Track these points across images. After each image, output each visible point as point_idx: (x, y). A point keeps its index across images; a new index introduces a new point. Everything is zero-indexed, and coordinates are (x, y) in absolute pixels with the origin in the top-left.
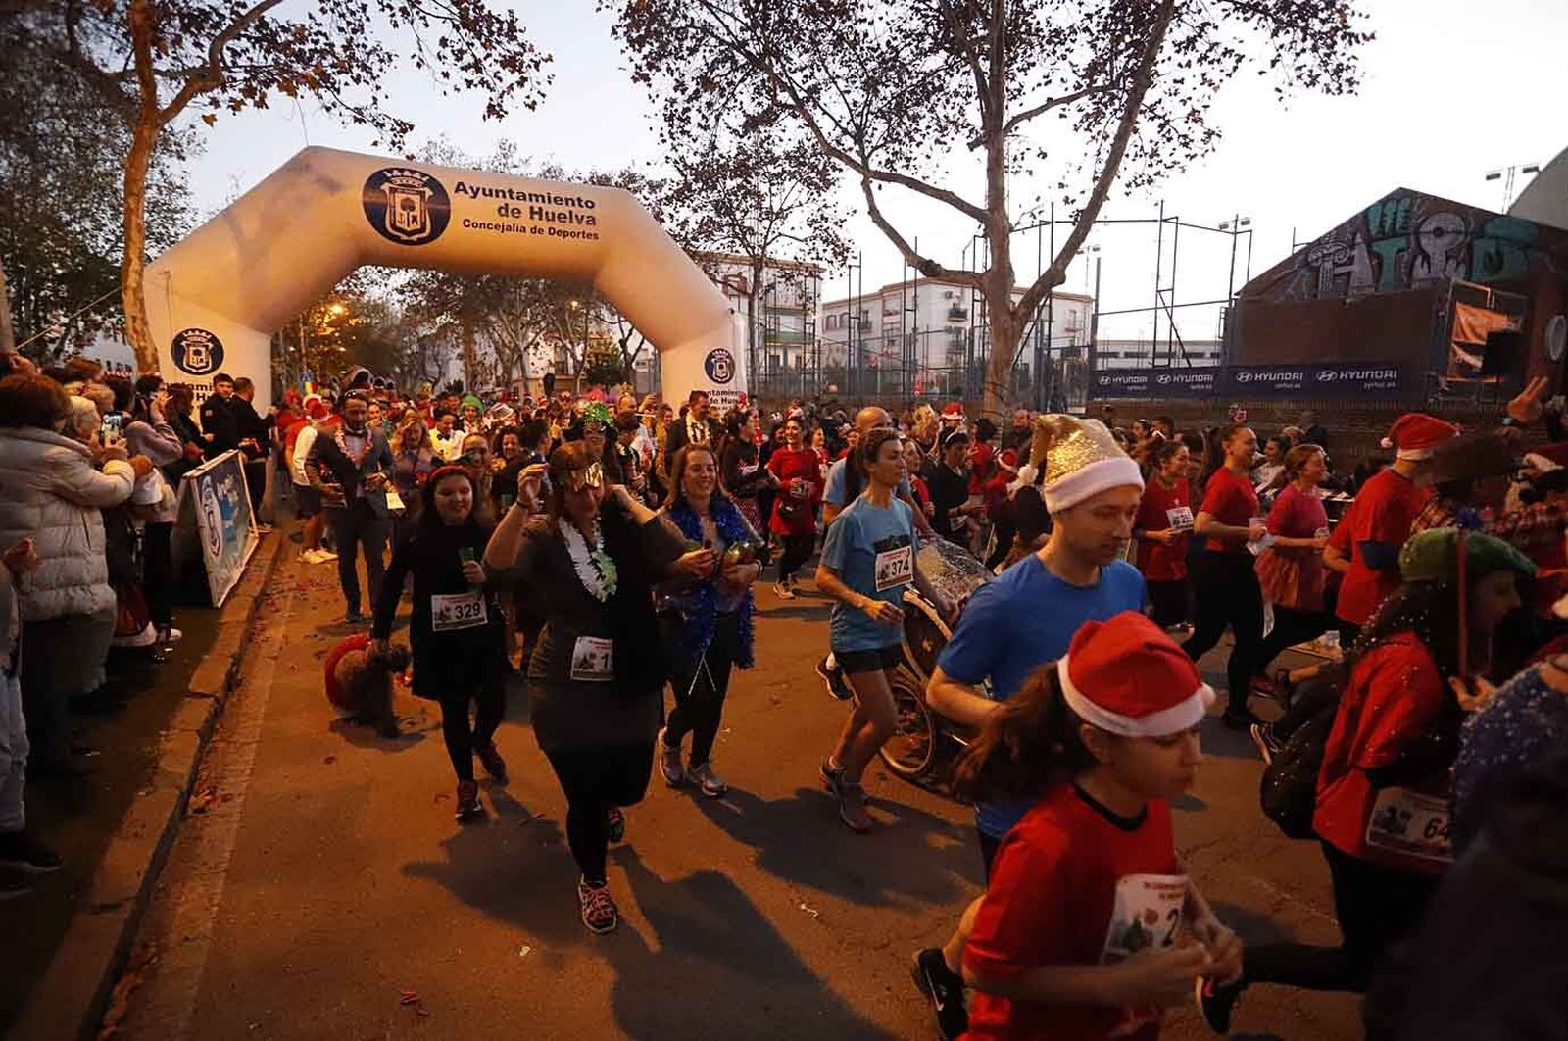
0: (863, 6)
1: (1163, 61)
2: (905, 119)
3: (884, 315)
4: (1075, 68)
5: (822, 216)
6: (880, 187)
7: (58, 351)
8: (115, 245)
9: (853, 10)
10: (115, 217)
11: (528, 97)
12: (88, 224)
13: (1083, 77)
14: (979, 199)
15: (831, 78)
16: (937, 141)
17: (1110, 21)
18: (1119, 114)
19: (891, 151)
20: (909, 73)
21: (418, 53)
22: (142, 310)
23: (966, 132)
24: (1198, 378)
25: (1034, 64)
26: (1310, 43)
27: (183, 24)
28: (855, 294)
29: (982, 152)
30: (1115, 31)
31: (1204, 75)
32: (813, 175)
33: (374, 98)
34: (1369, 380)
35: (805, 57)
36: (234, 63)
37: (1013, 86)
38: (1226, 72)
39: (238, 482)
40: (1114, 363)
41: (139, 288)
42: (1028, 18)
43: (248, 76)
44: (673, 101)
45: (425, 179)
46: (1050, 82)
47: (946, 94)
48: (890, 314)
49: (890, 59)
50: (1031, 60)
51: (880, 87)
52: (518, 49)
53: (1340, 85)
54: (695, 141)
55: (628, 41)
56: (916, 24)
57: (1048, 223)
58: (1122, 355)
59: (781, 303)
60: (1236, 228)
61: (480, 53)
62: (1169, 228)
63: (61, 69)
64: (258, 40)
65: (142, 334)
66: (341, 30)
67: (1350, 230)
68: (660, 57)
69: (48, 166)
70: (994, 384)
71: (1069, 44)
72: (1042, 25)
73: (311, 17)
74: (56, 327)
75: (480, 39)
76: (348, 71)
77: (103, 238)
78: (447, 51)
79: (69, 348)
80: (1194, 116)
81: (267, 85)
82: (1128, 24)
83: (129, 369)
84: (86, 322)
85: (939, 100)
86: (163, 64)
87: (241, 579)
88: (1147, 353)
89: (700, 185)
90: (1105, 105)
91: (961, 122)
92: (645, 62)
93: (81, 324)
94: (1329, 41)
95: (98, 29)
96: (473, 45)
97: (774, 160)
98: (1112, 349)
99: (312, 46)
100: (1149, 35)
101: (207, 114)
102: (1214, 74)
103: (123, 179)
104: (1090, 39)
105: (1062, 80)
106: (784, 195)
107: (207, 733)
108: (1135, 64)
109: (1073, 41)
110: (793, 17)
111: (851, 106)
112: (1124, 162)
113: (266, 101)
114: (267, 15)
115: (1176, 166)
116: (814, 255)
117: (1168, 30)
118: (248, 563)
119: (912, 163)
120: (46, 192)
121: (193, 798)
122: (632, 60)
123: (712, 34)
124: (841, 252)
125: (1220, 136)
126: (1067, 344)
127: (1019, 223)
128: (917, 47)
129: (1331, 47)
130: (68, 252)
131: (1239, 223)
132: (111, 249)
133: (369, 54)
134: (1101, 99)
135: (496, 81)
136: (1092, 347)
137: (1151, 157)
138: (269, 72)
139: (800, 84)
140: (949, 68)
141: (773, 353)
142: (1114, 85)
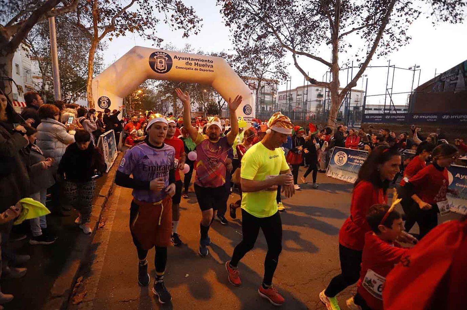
0: (295, 1)
1: (392, 15)
2: (307, 36)
3: (297, 96)
4: (362, 18)
5: (280, 65)
6: (298, 56)
7: (69, 102)
8: (84, 74)
9: (292, 3)
10: (85, 67)
11: (195, 31)
12: (78, 68)
13: (365, 21)
14: (329, 60)
15: (284, 24)
16: (317, 42)
17: (375, 3)
18: (376, 33)
19: (302, 46)
20: (309, 21)
21: (165, 19)
22: (91, 91)
23: (326, 39)
24: (399, 117)
25: (349, 18)
26: (446, 7)
27: (105, 14)
28: (289, 89)
29: (331, 45)
30: (376, 6)
31: (407, 19)
32: (277, 53)
33: (153, 32)
34: (462, 118)
35: (276, 18)
36: (117, 24)
37: (342, 24)
38: (415, 18)
39: (113, 138)
40: (370, 112)
41: (91, 86)
42: (348, 3)
43: (121, 27)
44: (237, 32)
45: (166, 55)
46: (354, 23)
47: (320, 28)
48: (299, 95)
49: (303, 17)
50: (348, 16)
51: (299, 26)
52: (193, 17)
53: (456, 20)
54: (242, 43)
55: (224, 14)
56: (311, 6)
57: (351, 67)
58: (373, 109)
59: (266, 91)
60: (415, 69)
61: (183, 19)
62: (391, 69)
63: (74, 27)
64: (124, 17)
65: (91, 97)
66: (145, 14)
67: (457, 69)
68: (233, 19)
69: (70, 53)
70: (331, 117)
71: (361, 11)
72: (352, 5)
73: (137, 10)
74: (69, 96)
75: (182, 15)
76: (146, 25)
77: (81, 72)
78: (173, 19)
79: (72, 102)
80: (403, 33)
81: (125, 29)
82: (381, 4)
83: (86, 107)
84: (76, 95)
85: (317, 29)
86: (99, 25)
87: (113, 165)
88: (381, 109)
89: (243, 56)
90: (372, 30)
91: (324, 36)
92: (229, 20)
93: (75, 95)
94: (453, 6)
95: (84, 16)
96: (181, 16)
97: (266, 49)
98: (370, 108)
99: (137, 18)
100: (388, 7)
101: (110, 38)
102: (410, 18)
103: (88, 56)
104: (368, 9)
105: (358, 22)
106: (269, 59)
107: (104, 206)
108: (383, 16)
109: (362, 10)
110: (274, 6)
111: (290, 32)
112: (378, 48)
113: (125, 34)
114: (127, 10)
115: (395, 49)
116: (277, 77)
117: (395, 5)
118: (114, 161)
119: (308, 49)
120: (68, 60)
121: (99, 224)
122: (225, 20)
123: (249, 11)
124: (285, 76)
125: (411, 39)
126: (355, 106)
127: (342, 67)
128: (311, 14)
129: (454, 8)
130: (73, 76)
131: (416, 67)
132: (83, 75)
133: (152, 20)
134: (371, 28)
135: (187, 27)
136: (364, 106)
137: (387, 46)
138: (126, 26)
139: (275, 26)
140: (321, 20)
141: (263, 106)
142: (375, 23)
